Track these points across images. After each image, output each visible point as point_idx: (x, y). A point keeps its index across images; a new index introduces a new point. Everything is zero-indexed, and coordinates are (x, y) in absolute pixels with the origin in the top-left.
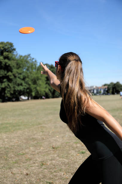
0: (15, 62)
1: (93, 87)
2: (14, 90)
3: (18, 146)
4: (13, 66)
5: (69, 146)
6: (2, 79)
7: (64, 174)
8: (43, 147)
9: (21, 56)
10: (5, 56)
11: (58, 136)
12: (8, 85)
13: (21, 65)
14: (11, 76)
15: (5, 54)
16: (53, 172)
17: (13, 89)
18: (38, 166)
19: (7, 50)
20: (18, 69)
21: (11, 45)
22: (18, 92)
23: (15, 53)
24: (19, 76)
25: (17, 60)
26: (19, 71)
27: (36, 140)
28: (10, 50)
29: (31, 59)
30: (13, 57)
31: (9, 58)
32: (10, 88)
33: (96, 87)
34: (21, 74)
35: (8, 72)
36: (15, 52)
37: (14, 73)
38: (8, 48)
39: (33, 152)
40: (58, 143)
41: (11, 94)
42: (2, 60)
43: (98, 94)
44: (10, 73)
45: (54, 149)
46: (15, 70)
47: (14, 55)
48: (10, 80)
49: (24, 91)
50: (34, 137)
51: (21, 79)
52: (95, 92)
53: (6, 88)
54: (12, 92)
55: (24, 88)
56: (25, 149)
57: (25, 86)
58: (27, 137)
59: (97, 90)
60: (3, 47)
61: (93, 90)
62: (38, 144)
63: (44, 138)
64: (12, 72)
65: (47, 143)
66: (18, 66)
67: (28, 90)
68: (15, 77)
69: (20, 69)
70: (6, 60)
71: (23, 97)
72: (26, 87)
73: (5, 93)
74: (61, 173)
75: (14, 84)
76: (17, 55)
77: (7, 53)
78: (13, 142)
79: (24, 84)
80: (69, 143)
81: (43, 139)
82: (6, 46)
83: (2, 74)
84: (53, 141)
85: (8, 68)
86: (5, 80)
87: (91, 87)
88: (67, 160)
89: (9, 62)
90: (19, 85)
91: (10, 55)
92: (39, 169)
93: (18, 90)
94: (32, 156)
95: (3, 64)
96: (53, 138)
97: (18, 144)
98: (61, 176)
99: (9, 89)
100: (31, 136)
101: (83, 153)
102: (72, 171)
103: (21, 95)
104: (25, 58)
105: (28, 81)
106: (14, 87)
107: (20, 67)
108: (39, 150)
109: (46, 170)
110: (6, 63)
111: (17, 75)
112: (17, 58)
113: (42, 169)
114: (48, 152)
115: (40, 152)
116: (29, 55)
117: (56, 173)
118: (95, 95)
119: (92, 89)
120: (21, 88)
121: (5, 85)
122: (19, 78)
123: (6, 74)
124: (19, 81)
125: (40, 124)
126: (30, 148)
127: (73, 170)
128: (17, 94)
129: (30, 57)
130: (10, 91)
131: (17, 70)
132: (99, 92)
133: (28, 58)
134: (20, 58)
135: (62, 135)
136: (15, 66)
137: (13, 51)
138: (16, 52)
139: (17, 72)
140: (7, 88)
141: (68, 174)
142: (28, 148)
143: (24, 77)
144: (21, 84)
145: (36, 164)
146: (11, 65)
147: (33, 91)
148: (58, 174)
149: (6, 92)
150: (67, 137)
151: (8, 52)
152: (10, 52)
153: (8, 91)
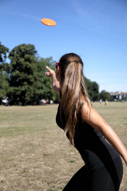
0: (36, 64)
1: (118, 92)
2: (34, 94)
3: (11, 151)
4: (34, 69)
5: (62, 154)
6: (22, 82)
7: (40, 183)
8: (35, 154)
9: (43, 59)
10: (26, 58)
11: (56, 143)
12: (29, 88)
13: (43, 68)
14: (31, 79)
15: (26, 56)
16: (30, 180)
17: (33, 92)
18: (18, 173)
19: (28, 53)
20: (39, 71)
21: (33, 47)
22: (38, 96)
23: (36, 56)
24: (40, 79)
25: (38, 63)
26: (40, 74)
27: (32, 145)
28: (31, 52)
29: (53, 62)
30: (35, 59)
31: (30, 60)
32: (30, 91)
33: (121, 92)
34: (42, 77)
35: (29, 74)
36: (36, 54)
37: (34, 76)
38: (30, 50)
39: (22, 158)
40: (52, 150)
41: (31, 98)
42: (23, 62)
43: (123, 101)
44: (30, 76)
45: (44, 156)
46: (36, 73)
47: (36, 57)
48: (30, 83)
49: (44, 95)
50: (31, 143)
51: (42, 82)
52: (120, 97)
53: (26, 91)
54: (32, 96)
55: (45, 92)
56: (16, 155)
57: (46, 89)
58: (25, 143)
59: (123, 96)
60: (24, 49)
61: (118, 96)
62: (32, 150)
63: (41, 144)
64: (32, 74)
65: (41, 150)
66: (39, 69)
67: (48, 94)
68: (36, 80)
69: (41, 72)
70: (27, 63)
71: (44, 101)
72: (46, 91)
73: (25, 97)
74: (37, 182)
75: (34, 88)
76: (38, 57)
77: (28, 56)
78: (9, 146)
79: (44, 88)
80: (64, 150)
81: (39, 145)
82: (27, 48)
83: (22, 77)
84: (49, 148)
85: (28, 71)
86: (25, 83)
87: (116, 93)
88: (52, 168)
89: (30, 65)
90: (39, 88)
91: (31, 58)
92: (18, 176)
93: (38, 94)
94: (19, 162)
95: (24, 66)
96: (50, 145)
97: (12, 149)
98: (35, 185)
99: (28, 93)
100: (29, 141)
101: (72, 162)
102: (50, 181)
103: (41, 99)
104: (47, 61)
105: (49, 84)
106: (34, 91)
107: (41, 70)
108: (30, 156)
109: (24, 178)
110: (27, 66)
111: (37, 78)
112: (38, 60)
113: (20, 177)
114: (37, 159)
115: (29, 159)
116: (51, 58)
117: (33, 181)
118: (120, 101)
119: (118, 94)
120: (41, 92)
121: (25, 88)
122: (40, 81)
123: (26, 77)
124: (39, 84)
125: (45, 129)
126: (21, 154)
127: (52, 180)
128: (37, 97)
129: (52, 60)
130: (30, 95)
131: (38, 73)
132: (124, 98)
133: (49, 60)
134: (42, 61)
135: (61, 142)
136: (36, 68)
137: (35, 53)
138: (38, 55)
139: (38, 76)
140: (28, 91)
141: (43, 184)
142: (19, 153)
143: (45, 80)
144: (42, 88)
145: (18, 171)
146: (32, 68)
147: (54, 95)
148: (34, 182)
149: (26, 95)
150: (65, 144)
151: (29, 54)
152: (32, 54)
153: (28, 94)
